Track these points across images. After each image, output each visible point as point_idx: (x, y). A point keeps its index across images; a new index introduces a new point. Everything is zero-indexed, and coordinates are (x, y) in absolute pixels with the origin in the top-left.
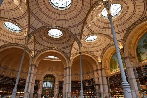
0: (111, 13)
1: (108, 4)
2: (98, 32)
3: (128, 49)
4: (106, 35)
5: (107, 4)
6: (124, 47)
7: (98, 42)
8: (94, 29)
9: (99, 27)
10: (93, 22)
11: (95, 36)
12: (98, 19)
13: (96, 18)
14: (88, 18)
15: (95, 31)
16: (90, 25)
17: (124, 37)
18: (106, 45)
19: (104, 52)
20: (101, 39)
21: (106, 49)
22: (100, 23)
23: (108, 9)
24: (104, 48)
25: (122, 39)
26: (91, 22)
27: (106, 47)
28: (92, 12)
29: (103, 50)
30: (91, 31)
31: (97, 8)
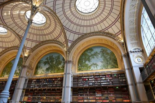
0: (33, 19)
2: (11, 27)
3: (31, 60)
4: (18, 35)
5: (34, 9)
6: (29, 56)
7: (5, 38)
8: (9, 21)
9: (15, 23)
10: (12, 14)
11: (5, 29)
12: (19, 15)
13: (18, 12)
14: (8, 6)
15: (8, 24)
16: (5, 14)
17: (35, 47)
18: (13, 46)
19: (5, 52)
20: (10, 36)
21: (10, 50)
22: (19, 20)
23: (32, 15)
24: (8, 48)
25: (32, 48)
26: (10, 12)
27: (11, 47)
28: (17, 3)
29: (6, 49)
30: (3, 21)
31: (24, 5)
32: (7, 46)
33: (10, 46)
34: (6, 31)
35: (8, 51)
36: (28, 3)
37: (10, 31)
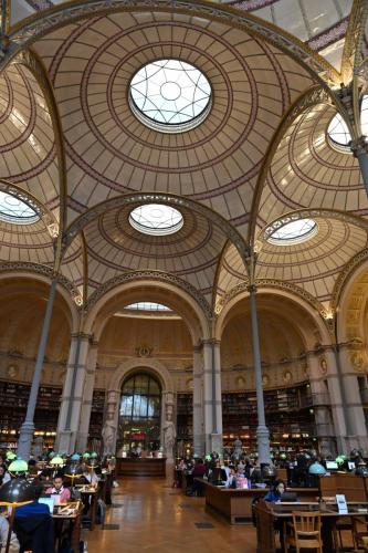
0: (364, 133)
1: (352, 101)
2: (316, 205)
4: (349, 214)
5: (346, 99)
7: (321, 242)
8: (303, 194)
9: (319, 185)
10: (297, 169)
11: (306, 220)
12: (316, 156)
13: (307, 151)
14: (277, 156)
15: (305, 202)
16: (284, 182)
18: (352, 253)
19: (345, 282)
20: (330, 232)
21: (354, 270)
22: (324, 169)
23: (352, 121)
24: (346, 266)
26: (289, 168)
27: (351, 261)
28: (291, 129)
29: (342, 273)
30: (291, 204)
31: (311, 115)
32: (340, 263)
33: (347, 258)
34: (311, 223)
35: (349, 276)
36: (316, 103)
37: (320, 216)
